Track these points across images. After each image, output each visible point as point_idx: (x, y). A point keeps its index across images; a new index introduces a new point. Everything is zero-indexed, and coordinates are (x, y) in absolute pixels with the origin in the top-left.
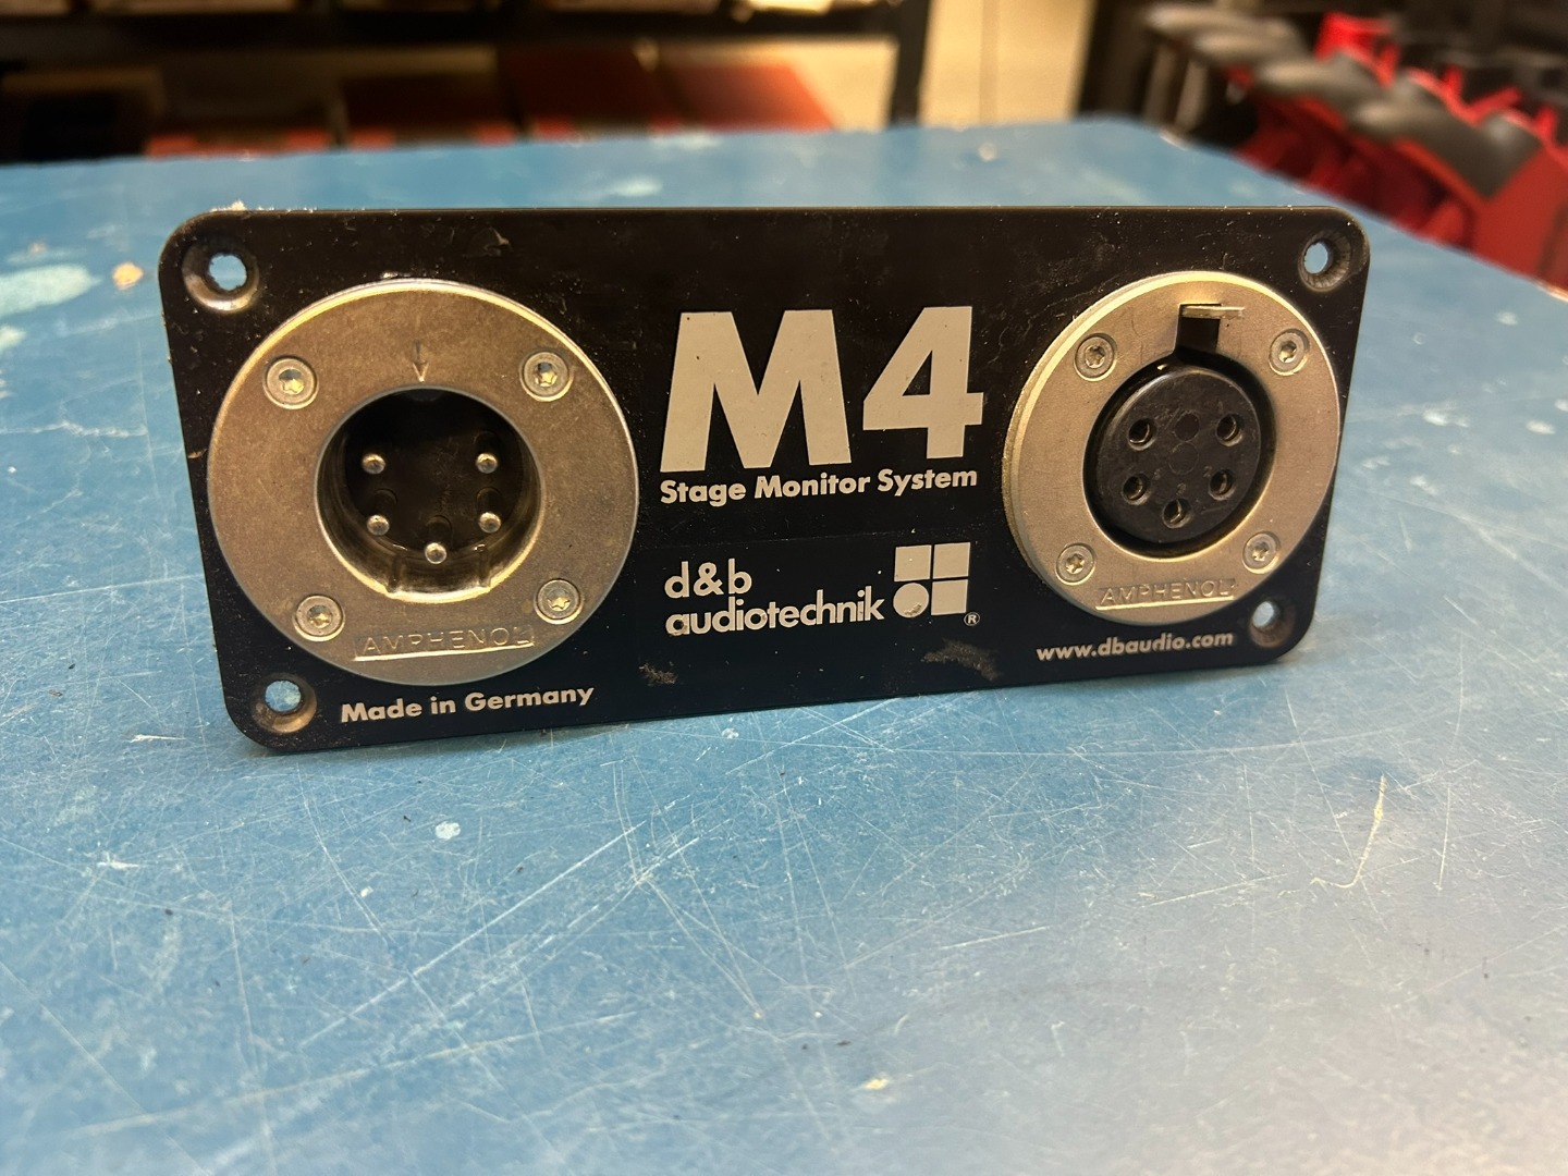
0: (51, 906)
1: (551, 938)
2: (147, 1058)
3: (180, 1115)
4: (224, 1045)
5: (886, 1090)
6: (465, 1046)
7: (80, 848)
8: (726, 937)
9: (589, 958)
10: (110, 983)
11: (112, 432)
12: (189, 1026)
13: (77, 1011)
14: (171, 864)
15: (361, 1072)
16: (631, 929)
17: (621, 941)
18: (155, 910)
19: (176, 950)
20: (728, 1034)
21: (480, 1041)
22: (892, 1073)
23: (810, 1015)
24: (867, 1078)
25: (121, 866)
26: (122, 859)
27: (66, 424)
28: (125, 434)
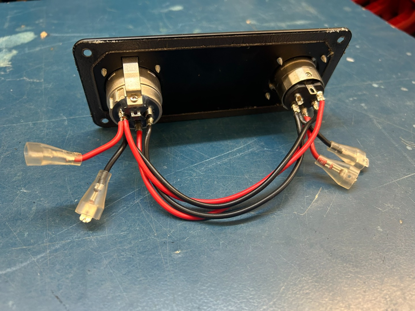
0: (10, 199)
1: (114, 214)
2: (26, 234)
3: (31, 247)
4: (42, 233)
5: (179, 254)
6: (91, 237)
7: (17, 187)
8: (153, 216)
9: (122, 219)
10: (20, 218)
11: (35, 81)
12: (35, 228)
13: (13, 223)
14: (36, 191)
15: (69, 241)
16: (132, 213)
17: (130, 216)
18: (31, 202)
19: (35, 211)
20: (148, 238)
21: (95, 236)
22: (182, 250)
23: (167, 235)
24: (176, 250)
25: (25, 191)
26: (26, 189)
27: (25, 78)
28: (38, 81)
